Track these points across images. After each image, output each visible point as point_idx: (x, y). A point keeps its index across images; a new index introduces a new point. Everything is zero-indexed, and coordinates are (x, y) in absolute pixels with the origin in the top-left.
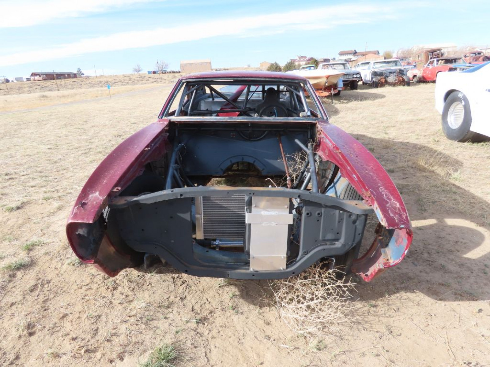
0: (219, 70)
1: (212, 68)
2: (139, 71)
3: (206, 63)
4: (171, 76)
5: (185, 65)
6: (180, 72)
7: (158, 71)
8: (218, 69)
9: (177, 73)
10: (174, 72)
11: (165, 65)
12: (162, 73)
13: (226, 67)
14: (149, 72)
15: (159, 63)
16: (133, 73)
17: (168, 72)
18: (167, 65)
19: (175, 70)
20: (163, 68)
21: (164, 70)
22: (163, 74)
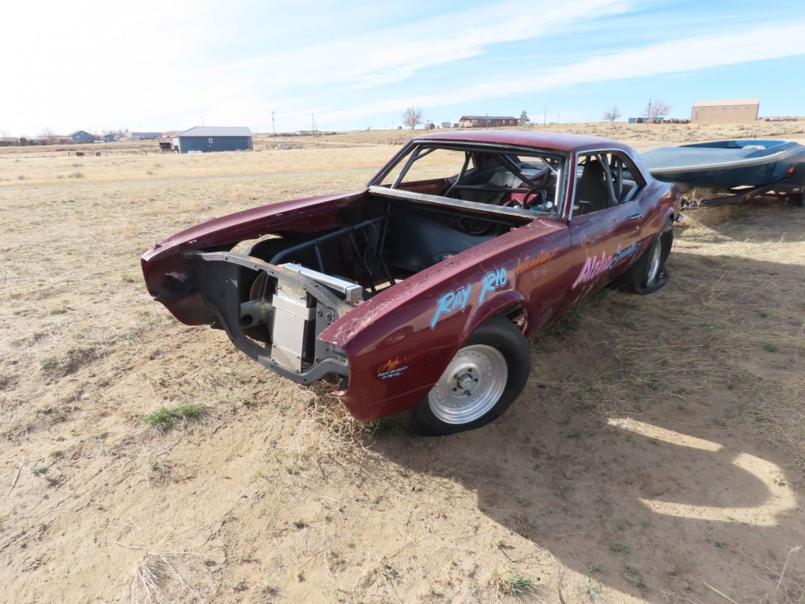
0: (775, 120)
1: (759, 116)
2: (614, 118)
3: (748, 107)
4: (668, 128)
5: (703, 108)
6: (687, 122)
7: (647, 119)
8: (771, 119)
9: (683, 122)
10: (677, 122)
11: (662, 109)
12: (654, 122)
13: (792, 115)
14: (632, 120)
15: (653, 104)
16: (605, 121)
17: (664, 121)
18: (666, 109)
19: (680, 118)
20: (659, 113)
21: (660, 116)
22: (657, 125)
